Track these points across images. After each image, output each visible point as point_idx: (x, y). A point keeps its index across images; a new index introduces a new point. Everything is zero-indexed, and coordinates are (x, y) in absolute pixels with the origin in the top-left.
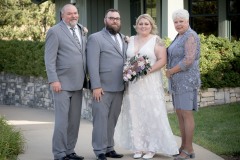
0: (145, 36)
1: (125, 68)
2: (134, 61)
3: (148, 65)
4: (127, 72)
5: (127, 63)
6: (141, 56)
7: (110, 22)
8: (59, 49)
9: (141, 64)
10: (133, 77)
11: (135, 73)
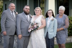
0: (38, 15)
1: (29, 27)
2: (33, 25)
3: (38, 26)
4: (30, 29)
5: (30, 25)
6: (36, 23)
7: (26, 10)
8: (6, 19)
9: (35, 26)
10: (32, 31)
11: (33, 29)
